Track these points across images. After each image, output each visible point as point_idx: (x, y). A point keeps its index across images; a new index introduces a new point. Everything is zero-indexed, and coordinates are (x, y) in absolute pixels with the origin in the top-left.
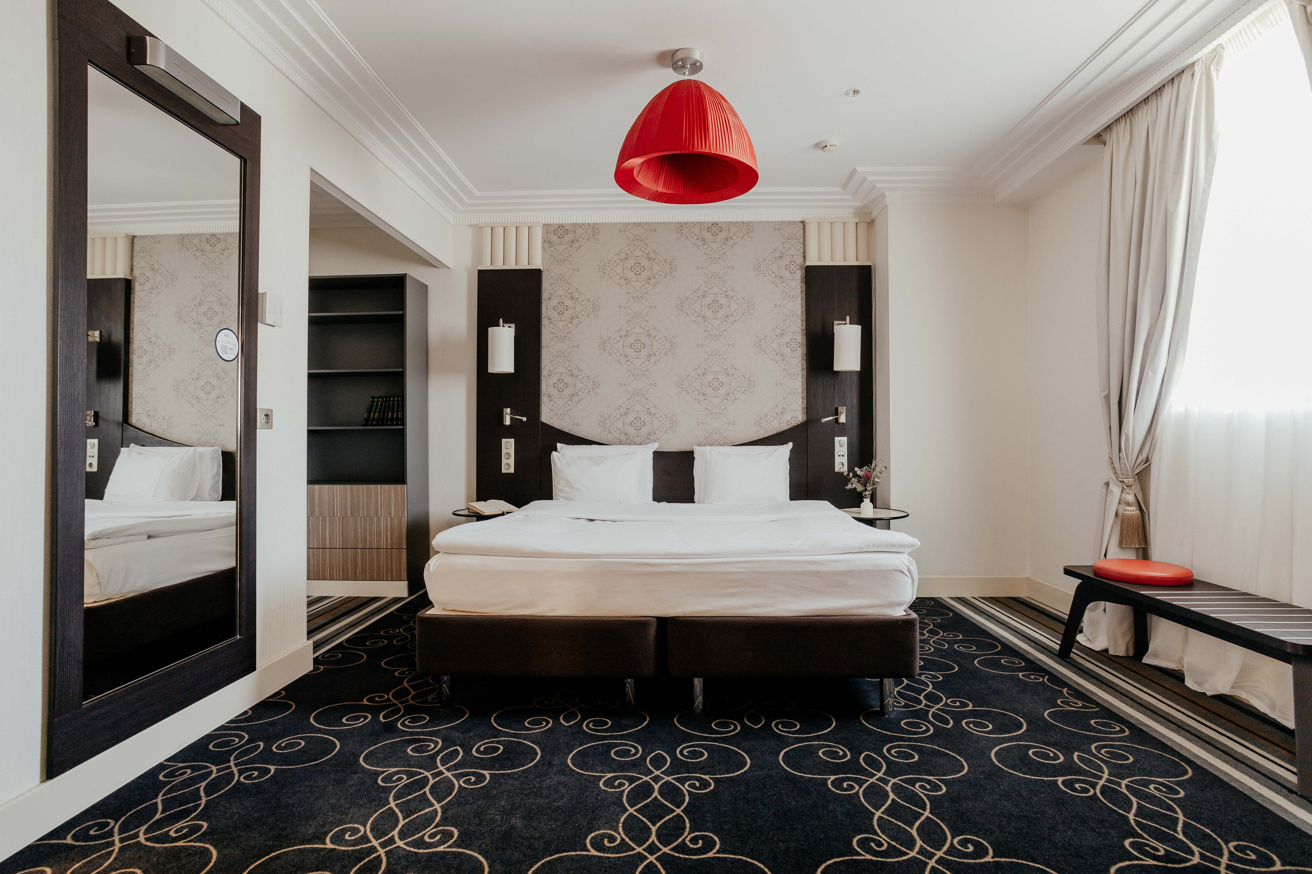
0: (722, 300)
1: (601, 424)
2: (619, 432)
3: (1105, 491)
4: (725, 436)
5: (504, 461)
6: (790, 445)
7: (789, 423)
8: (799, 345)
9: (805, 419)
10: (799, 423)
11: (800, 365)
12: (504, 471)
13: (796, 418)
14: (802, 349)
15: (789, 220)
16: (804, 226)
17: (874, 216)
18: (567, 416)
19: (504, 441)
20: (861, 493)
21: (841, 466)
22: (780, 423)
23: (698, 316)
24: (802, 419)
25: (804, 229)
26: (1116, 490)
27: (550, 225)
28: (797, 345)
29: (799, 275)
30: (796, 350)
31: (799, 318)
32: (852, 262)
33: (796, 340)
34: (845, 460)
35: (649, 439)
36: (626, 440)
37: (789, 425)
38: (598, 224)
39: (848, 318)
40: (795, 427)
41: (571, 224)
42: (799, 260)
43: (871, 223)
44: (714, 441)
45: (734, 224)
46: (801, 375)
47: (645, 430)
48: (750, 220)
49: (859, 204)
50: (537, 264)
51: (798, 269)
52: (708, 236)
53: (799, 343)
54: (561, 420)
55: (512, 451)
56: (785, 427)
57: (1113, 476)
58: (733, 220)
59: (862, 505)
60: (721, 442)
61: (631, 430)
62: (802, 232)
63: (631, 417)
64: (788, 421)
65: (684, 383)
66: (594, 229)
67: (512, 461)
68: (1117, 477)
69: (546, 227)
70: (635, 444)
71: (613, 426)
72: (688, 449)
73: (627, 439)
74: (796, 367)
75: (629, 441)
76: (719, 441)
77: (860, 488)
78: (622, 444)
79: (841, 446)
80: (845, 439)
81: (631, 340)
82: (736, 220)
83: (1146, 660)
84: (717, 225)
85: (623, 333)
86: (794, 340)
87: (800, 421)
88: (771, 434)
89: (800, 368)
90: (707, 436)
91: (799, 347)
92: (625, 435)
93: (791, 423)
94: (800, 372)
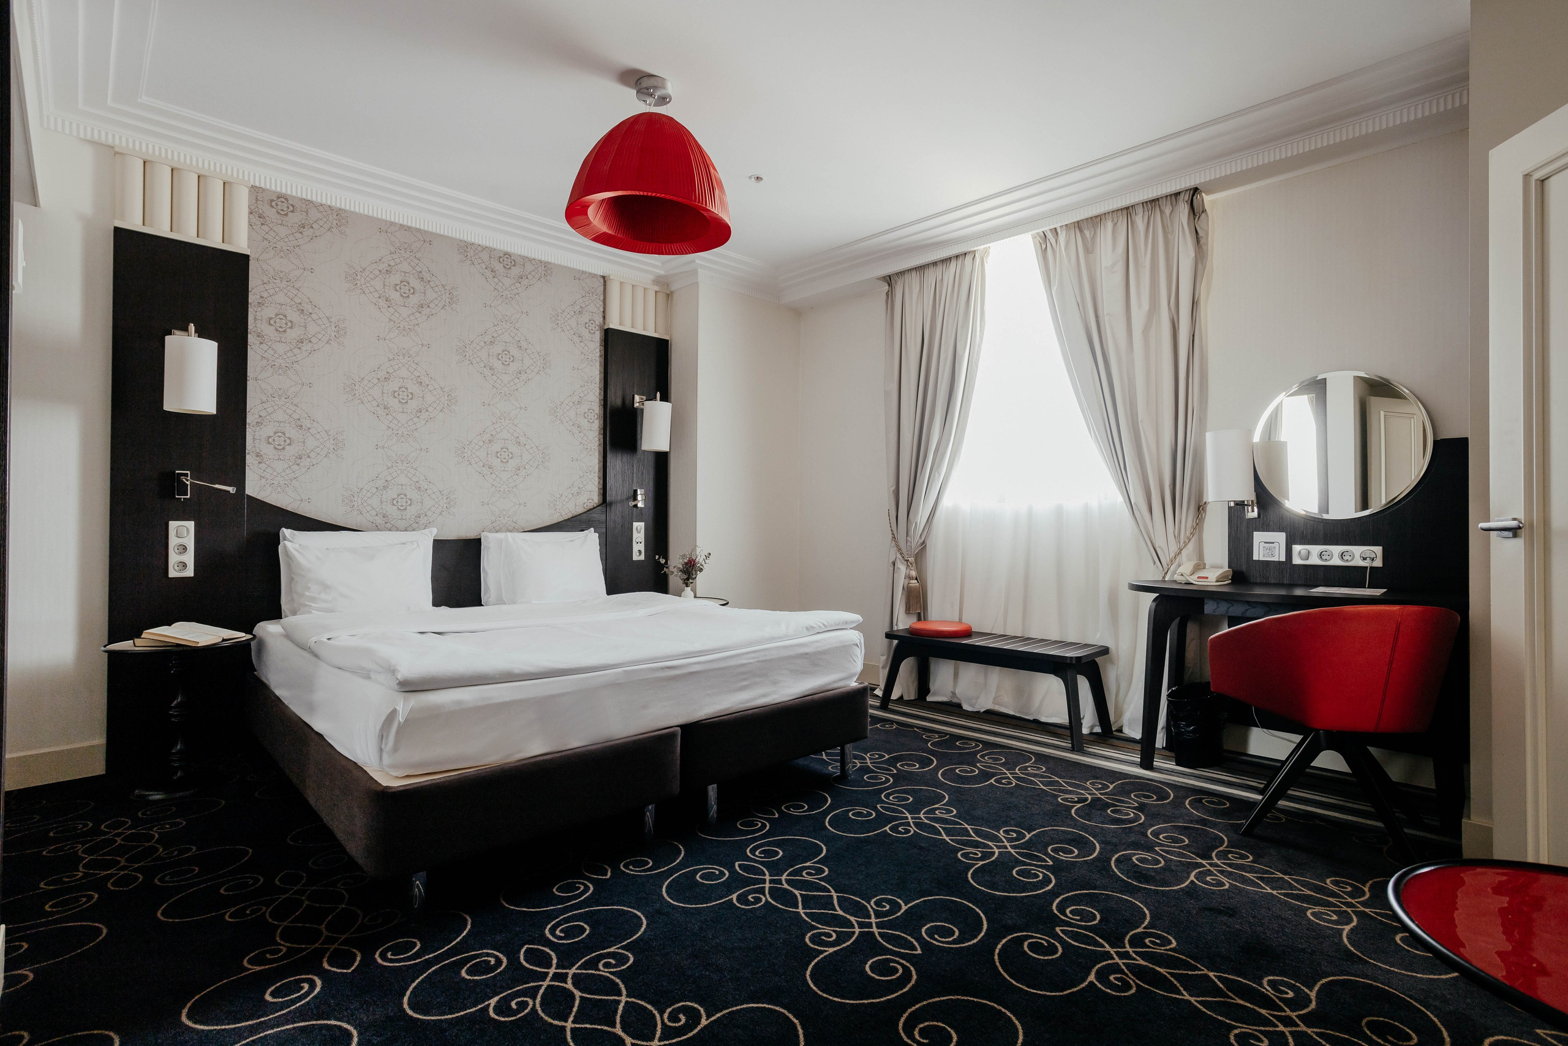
0: (514, 351)
1: (347, 501)
2: (373, 513)
3: (892, 569)
4: (514, 520)
5: (174, 558)
7: (585, 506)
8: (596, 416)
9: (600, 499)
10: (594, 505)
11: (597, 439)
12: (172, 574)
13: (592, 500)
14: (599, 421)
15: (590, 271)
16: (605, 282)
17: (673, 289)
18: (291, 487)
19: (173, 525)
21: (639, 554)
22: (576, 505)
23: (485, 366)
24: (597, 500)
25: (605, 285)
26: (902, 568)
27: (264, 190)
28: (593, 416)
29: (598, 336)
30: (593, 422)
31: (598, 385)
32: (651, 333)
33: (594, 411)
34: (643, 548)
36: (384, 525)
37: (584, 508)
38: (345, 211)
39: (657, 394)
40: (592, 508)
41: (301, 199)
42: (599, 319)
43: (669, 296)
44: (501, 526)
45: (531, 260)
46: (597, 451)
47: (412, 511)
48: (550, 261)
49: (662, 272)
50: (240, 244)
51: (597, 330)
52: (499, 267)
54: (279, 492)
55: (190, 542)
56: (581, 508)
57: (899, 556)
58: (530, 255)
60: (511, 528)
61: (392, 511)
62: (602, 288)
63: (392, 493)
64: (584, 503)
65: (465, 451)
66: (340, 218)
67: (189, 558)
68: (903, 557)
69: (256, 192)
70: (397, 530)
71: (365, 504)
72: (471, 534)
75: (389, 526)
76: (507, 526)
78: (379, 530)
79: (639, 532)
80: (642, 524)
81: (394, 385)
82: (533, 256)
83: (929, 699)
84: (510, 256)
85: (381, 374)
86: (590, 411)
87: (595, 503)
88: (566, 518)
89: (597, 443)
90: (494, 520)
91: (597, 419)
92: (384, 517)
93: (587, 506)
94: (597, 448)
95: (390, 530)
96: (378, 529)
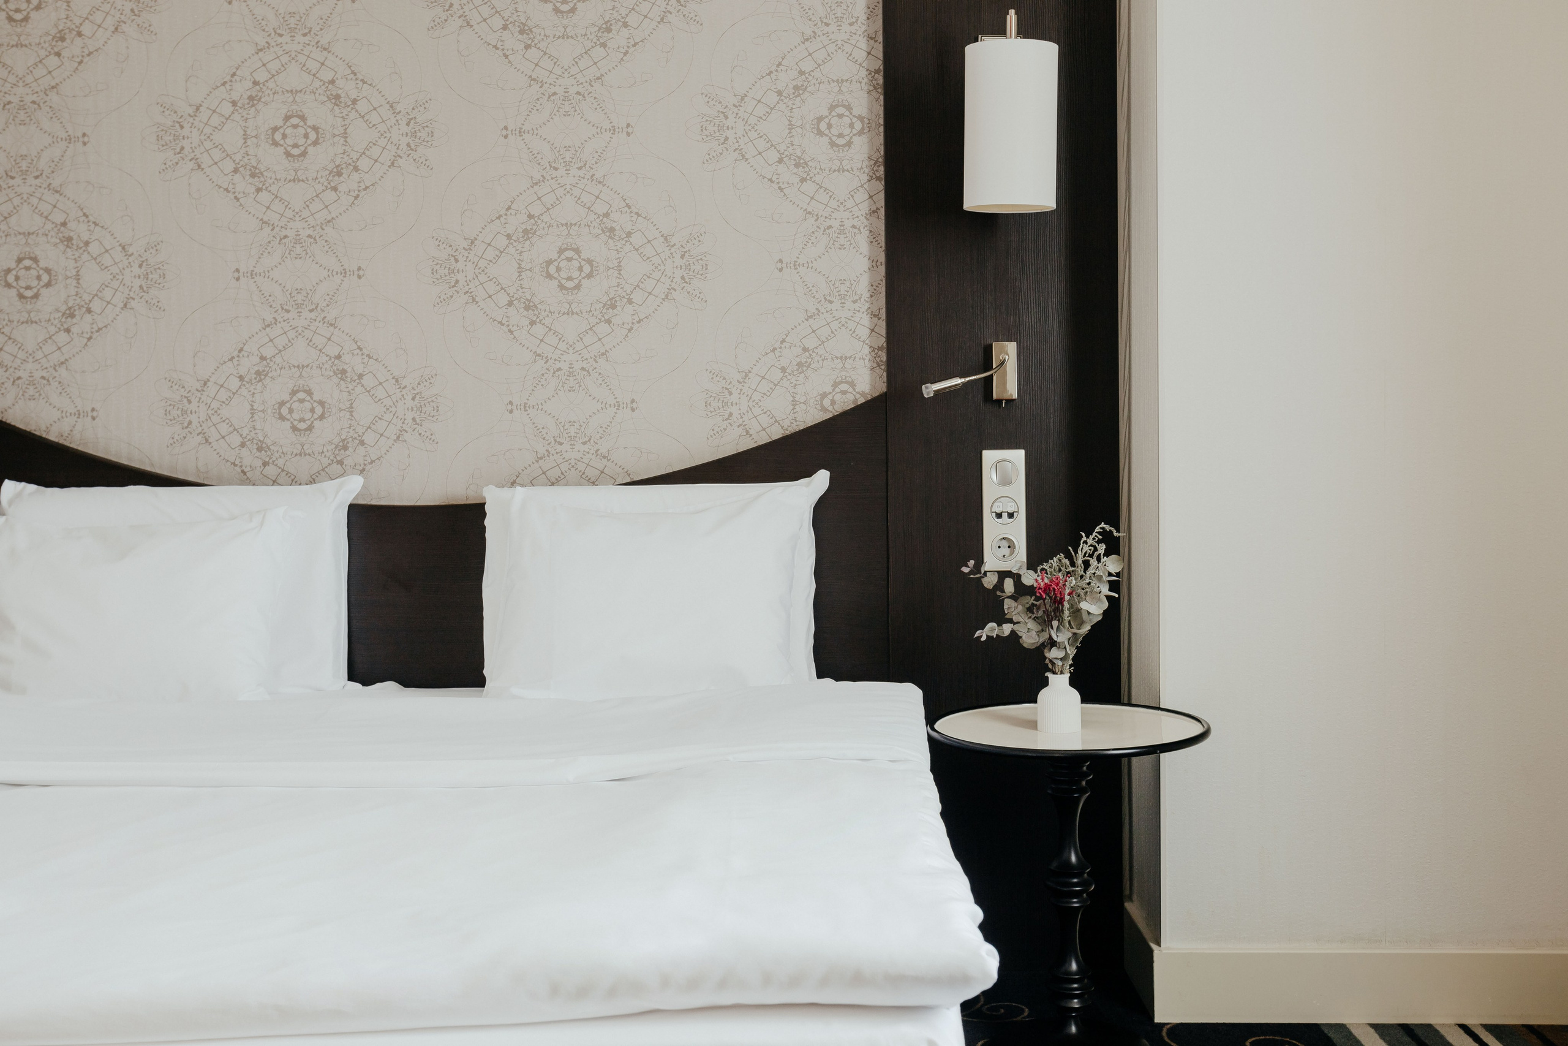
1: (175, 413)
2: (236, 440)
4: (603, 451)
6: (821, 480)
7: (827, 403)
8: (858, 126)
9: (882, 387)
10: (861, 400)
11: (862, 196)
13: (852, 384)
14: (871, 141)
18: (55, 384)
20: (1039, 652)
21: (1007, 551)
22: (795, 403)
23: (505, 28)
24: (873, 387)
28: (852, 126)
30: (849, 144)
31: (861, 27)
33: (849, 108)
34: (1018, 531)
35: (341, 463)
36: (262, 469)
37: (825, 410)
39: (1012, 17)
40: (845, 415)
44: (563, 467)
46: (865, 233)
47: (326, 433)
53: (860, 118)
54: (32, 398)
56: (810, 416)
59: (1043, 695)
60: (592, 473)
61: (278, 433)
63: (277, 389)
64: (824, 395)
65: (460, 265)
70: (294, 481)
71: (215, 419)
73: (265, 464)
74: (850, 204)
75: (271, 470)
76: (581, 466)
77: (1030, 635)
78: (247, 482)
79: (1005, 482)
80: (1017, 457)
81: (271, 114)
85: (241, 89)
86: (841, 110)
87: (862, 394)
88: (763, 439)
89: (865, 207)
90: (542, 451)
91: (861, 133)
92: (260, 449)
93: (833, 402)
94: (862, 222)
95: (275, 482)
96: (245, 479)
